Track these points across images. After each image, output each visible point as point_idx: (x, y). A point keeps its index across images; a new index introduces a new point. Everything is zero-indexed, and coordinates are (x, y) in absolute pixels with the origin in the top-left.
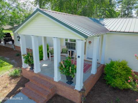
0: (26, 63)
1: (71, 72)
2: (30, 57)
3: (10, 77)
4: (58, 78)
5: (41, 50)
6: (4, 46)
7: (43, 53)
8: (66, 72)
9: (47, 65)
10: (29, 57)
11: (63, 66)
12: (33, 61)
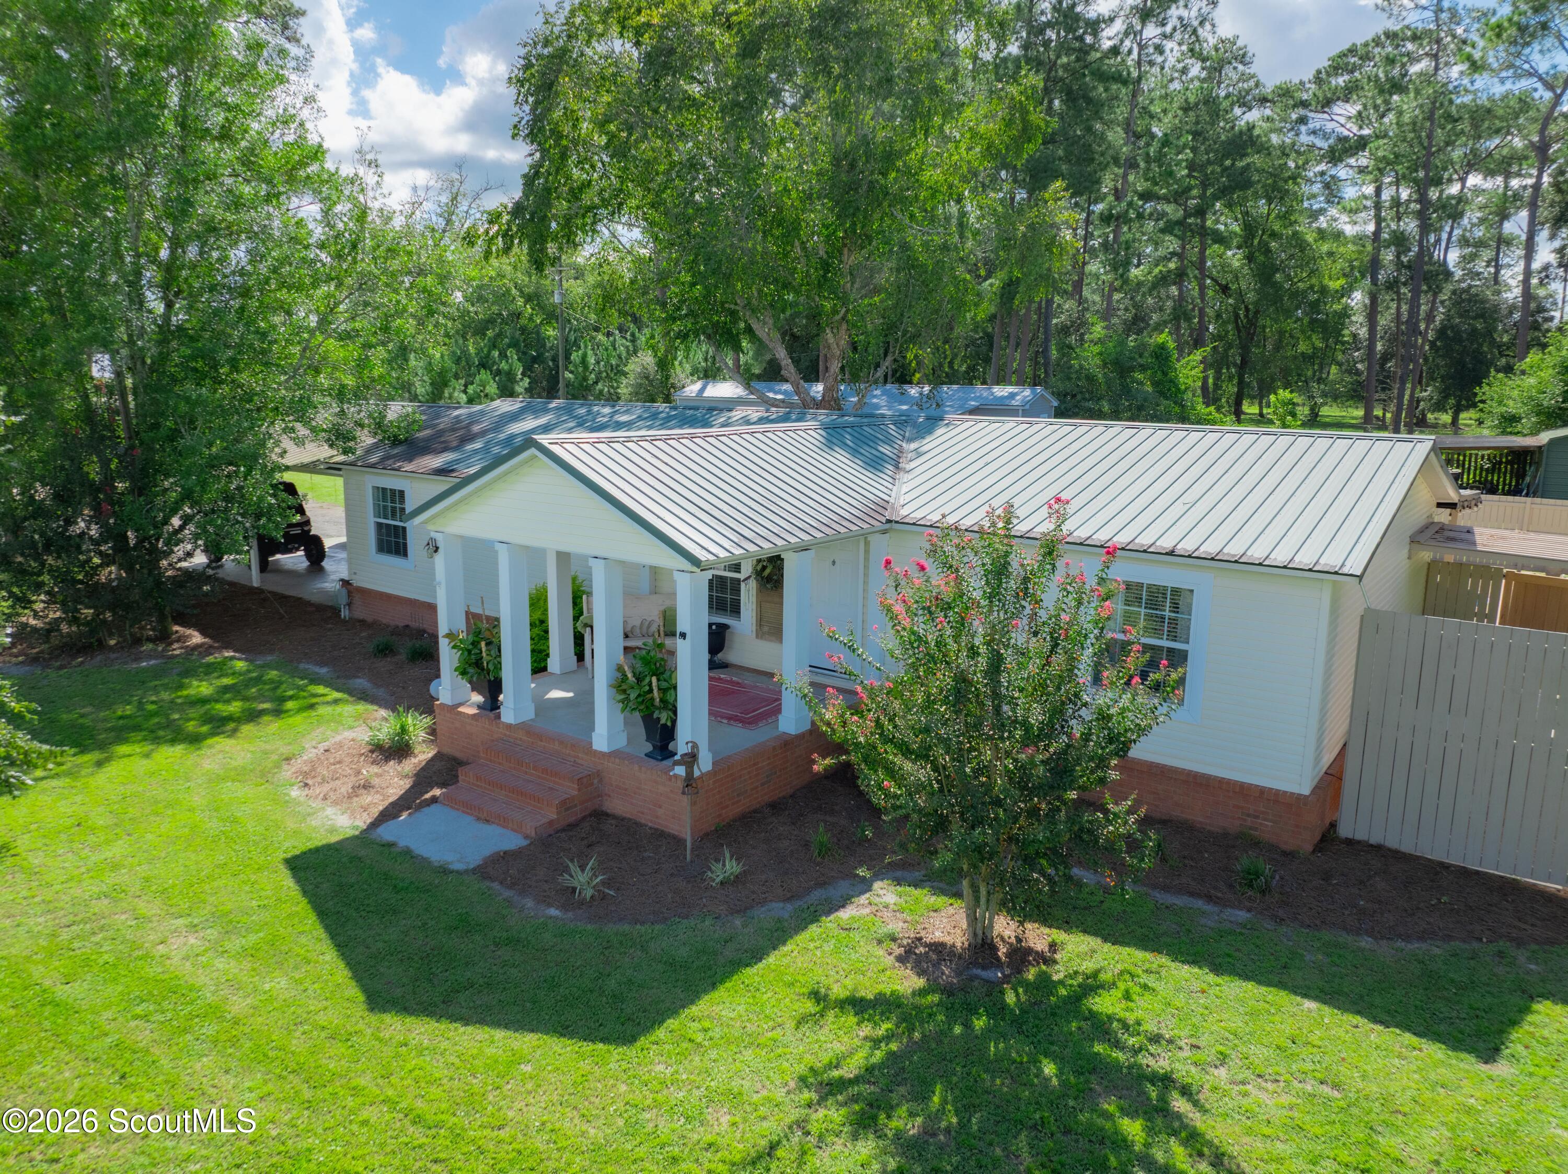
0: (464, 673)
1: (661, 700)
2: (487, 644)
3: (372, 751)
4: (611, 737)
5: (538, 615)
6: (259, 591)
7: (547, 632)
8: (640, 700)
9: (571, 694)
10: (483, 644)
11: (630, 675)
12: (498, 666)
